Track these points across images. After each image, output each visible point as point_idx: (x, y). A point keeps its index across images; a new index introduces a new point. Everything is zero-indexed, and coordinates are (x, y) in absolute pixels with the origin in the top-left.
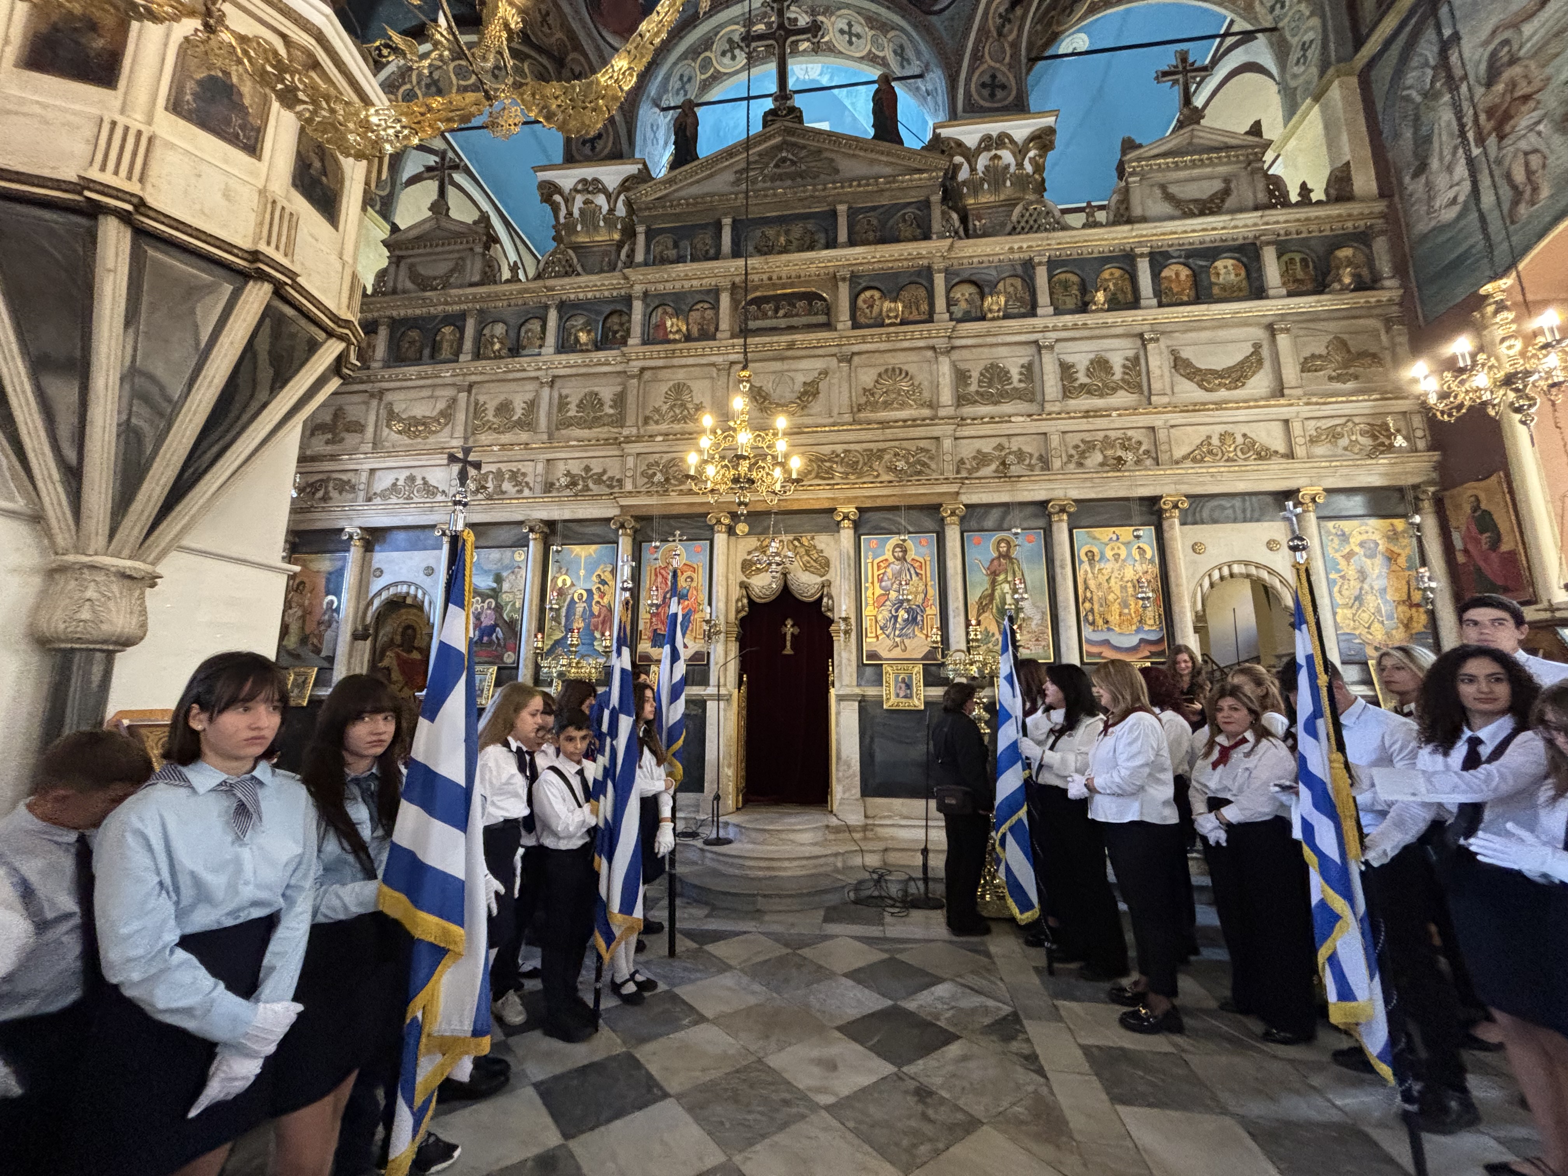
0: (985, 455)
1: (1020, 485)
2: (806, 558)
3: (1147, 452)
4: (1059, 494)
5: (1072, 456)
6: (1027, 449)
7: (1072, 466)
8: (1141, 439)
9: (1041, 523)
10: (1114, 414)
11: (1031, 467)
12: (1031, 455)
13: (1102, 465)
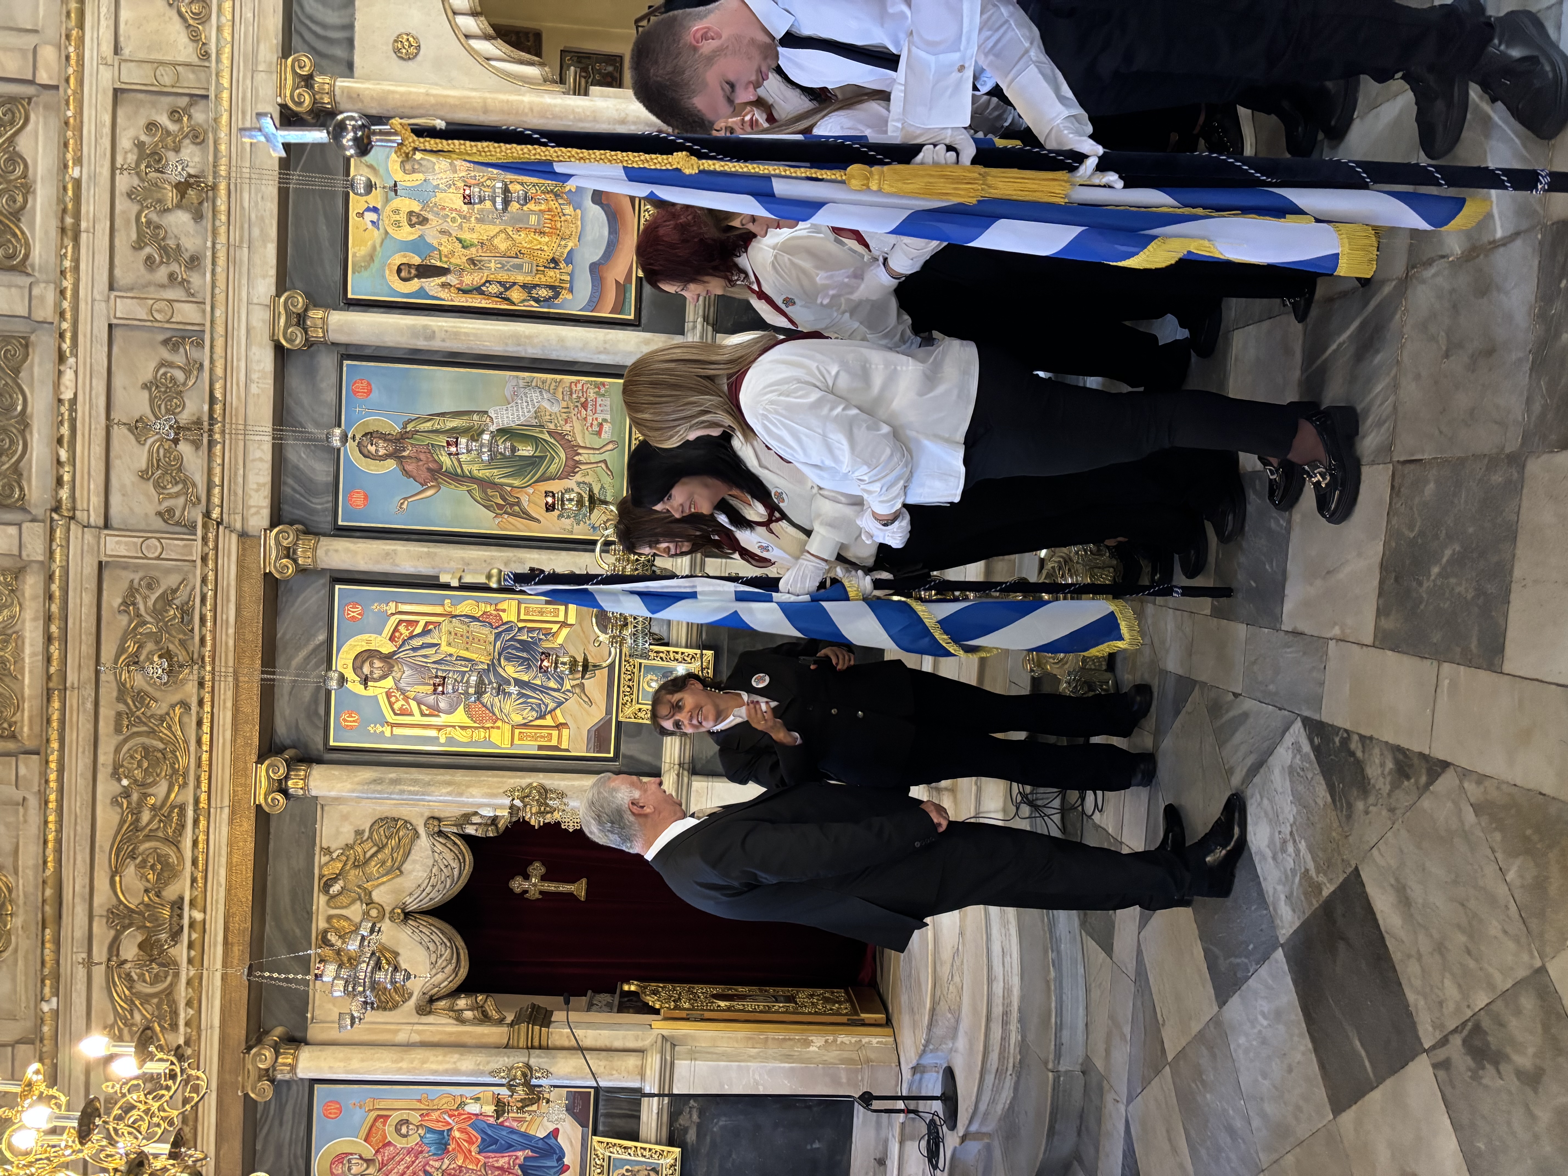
0: (154, 464)
1: (234, 400)
2: (373, 868)
3: (175, 114)
4: (260, 319)
5: (172, 276)
6: (147, 372)
7: (195, 279)
8: (142, 122)
9: (327, 362)
10: (75, 172)
11: (193, 367)
12: (163, 364)
13: (198, 217)
